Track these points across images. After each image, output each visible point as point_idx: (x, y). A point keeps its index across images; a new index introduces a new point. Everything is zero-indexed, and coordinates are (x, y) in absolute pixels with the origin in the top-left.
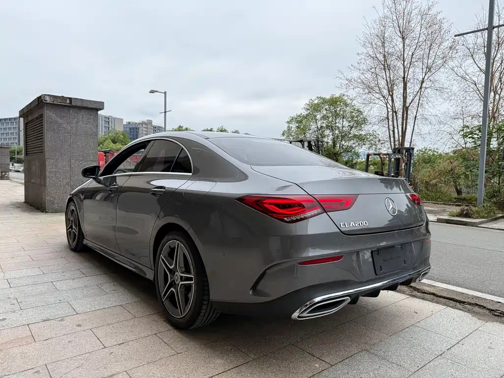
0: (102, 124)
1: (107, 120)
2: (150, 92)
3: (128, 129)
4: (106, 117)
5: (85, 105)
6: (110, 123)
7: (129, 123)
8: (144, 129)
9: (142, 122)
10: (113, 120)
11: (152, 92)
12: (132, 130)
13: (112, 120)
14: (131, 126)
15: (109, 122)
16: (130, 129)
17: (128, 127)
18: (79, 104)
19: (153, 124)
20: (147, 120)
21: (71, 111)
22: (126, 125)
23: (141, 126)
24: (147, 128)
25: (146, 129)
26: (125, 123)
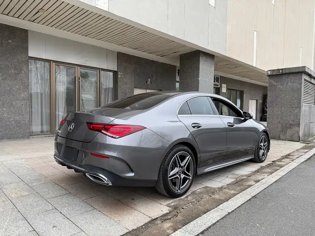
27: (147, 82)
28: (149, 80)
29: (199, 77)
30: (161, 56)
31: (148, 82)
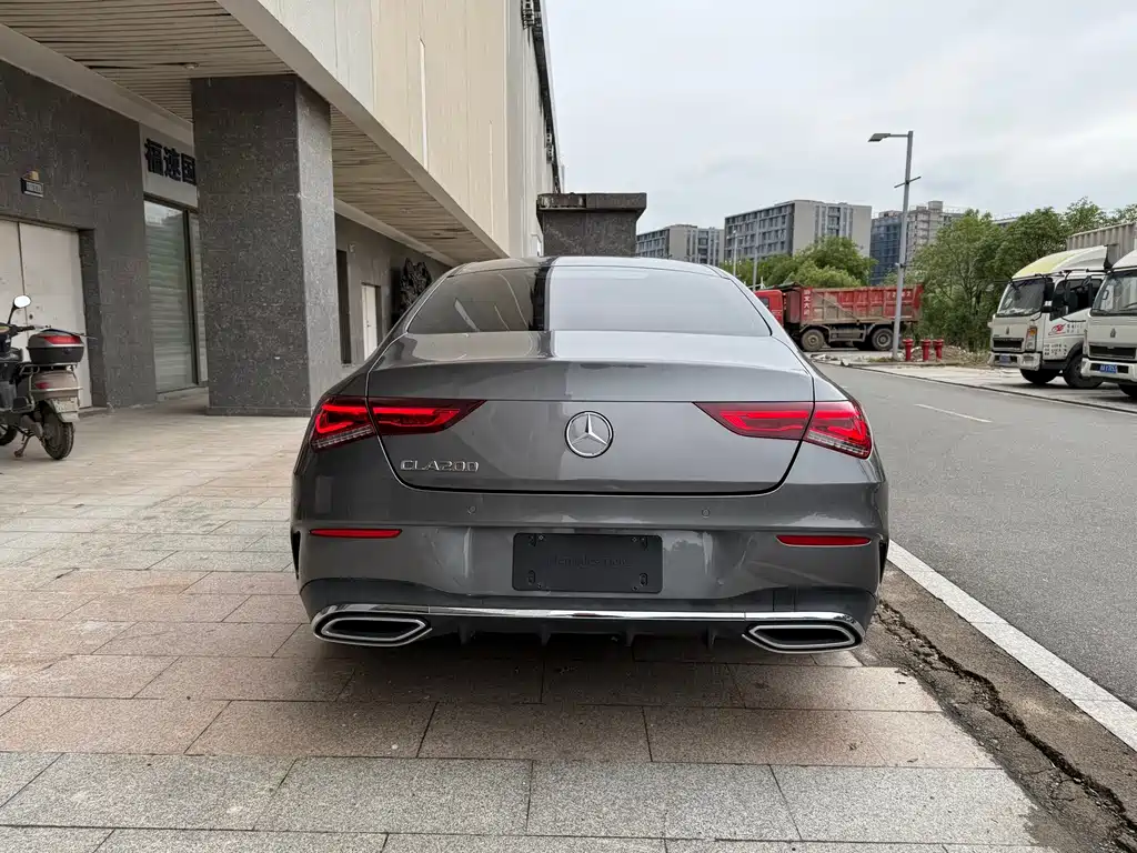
0: (823, 225)
1: (836, 214)
2: (871, 140)
3: (882, 229)
4: (832, 208)
5: (610, 205)
6: (842, 223)
7: (886, 214)
8: (921, 226)
9: (918, 207)
10: (848, 211)
11: (876, 138)
12: (892, 232)
13: (845, 214)
14: (890, 222)
15: (839, 218)
16: (888, 228)
17: (884, 223)
18: (599, 205)
19: (944, 210)
20: (929, 203)
21: (587, 221)
22: (880, 220)
23: (914, 219)
24: (928, 222)
25: (925, 226)
26: (877, 217)
27: (24, 188)
28: (35, 176)
29: (297, 190)
30: (91, 67)
31: (30, 186)
